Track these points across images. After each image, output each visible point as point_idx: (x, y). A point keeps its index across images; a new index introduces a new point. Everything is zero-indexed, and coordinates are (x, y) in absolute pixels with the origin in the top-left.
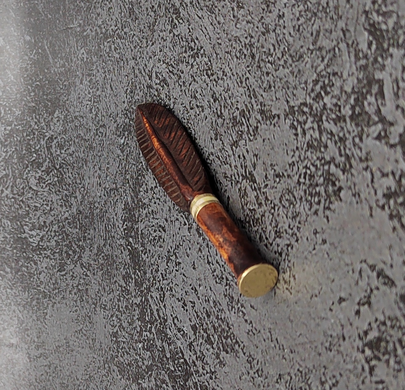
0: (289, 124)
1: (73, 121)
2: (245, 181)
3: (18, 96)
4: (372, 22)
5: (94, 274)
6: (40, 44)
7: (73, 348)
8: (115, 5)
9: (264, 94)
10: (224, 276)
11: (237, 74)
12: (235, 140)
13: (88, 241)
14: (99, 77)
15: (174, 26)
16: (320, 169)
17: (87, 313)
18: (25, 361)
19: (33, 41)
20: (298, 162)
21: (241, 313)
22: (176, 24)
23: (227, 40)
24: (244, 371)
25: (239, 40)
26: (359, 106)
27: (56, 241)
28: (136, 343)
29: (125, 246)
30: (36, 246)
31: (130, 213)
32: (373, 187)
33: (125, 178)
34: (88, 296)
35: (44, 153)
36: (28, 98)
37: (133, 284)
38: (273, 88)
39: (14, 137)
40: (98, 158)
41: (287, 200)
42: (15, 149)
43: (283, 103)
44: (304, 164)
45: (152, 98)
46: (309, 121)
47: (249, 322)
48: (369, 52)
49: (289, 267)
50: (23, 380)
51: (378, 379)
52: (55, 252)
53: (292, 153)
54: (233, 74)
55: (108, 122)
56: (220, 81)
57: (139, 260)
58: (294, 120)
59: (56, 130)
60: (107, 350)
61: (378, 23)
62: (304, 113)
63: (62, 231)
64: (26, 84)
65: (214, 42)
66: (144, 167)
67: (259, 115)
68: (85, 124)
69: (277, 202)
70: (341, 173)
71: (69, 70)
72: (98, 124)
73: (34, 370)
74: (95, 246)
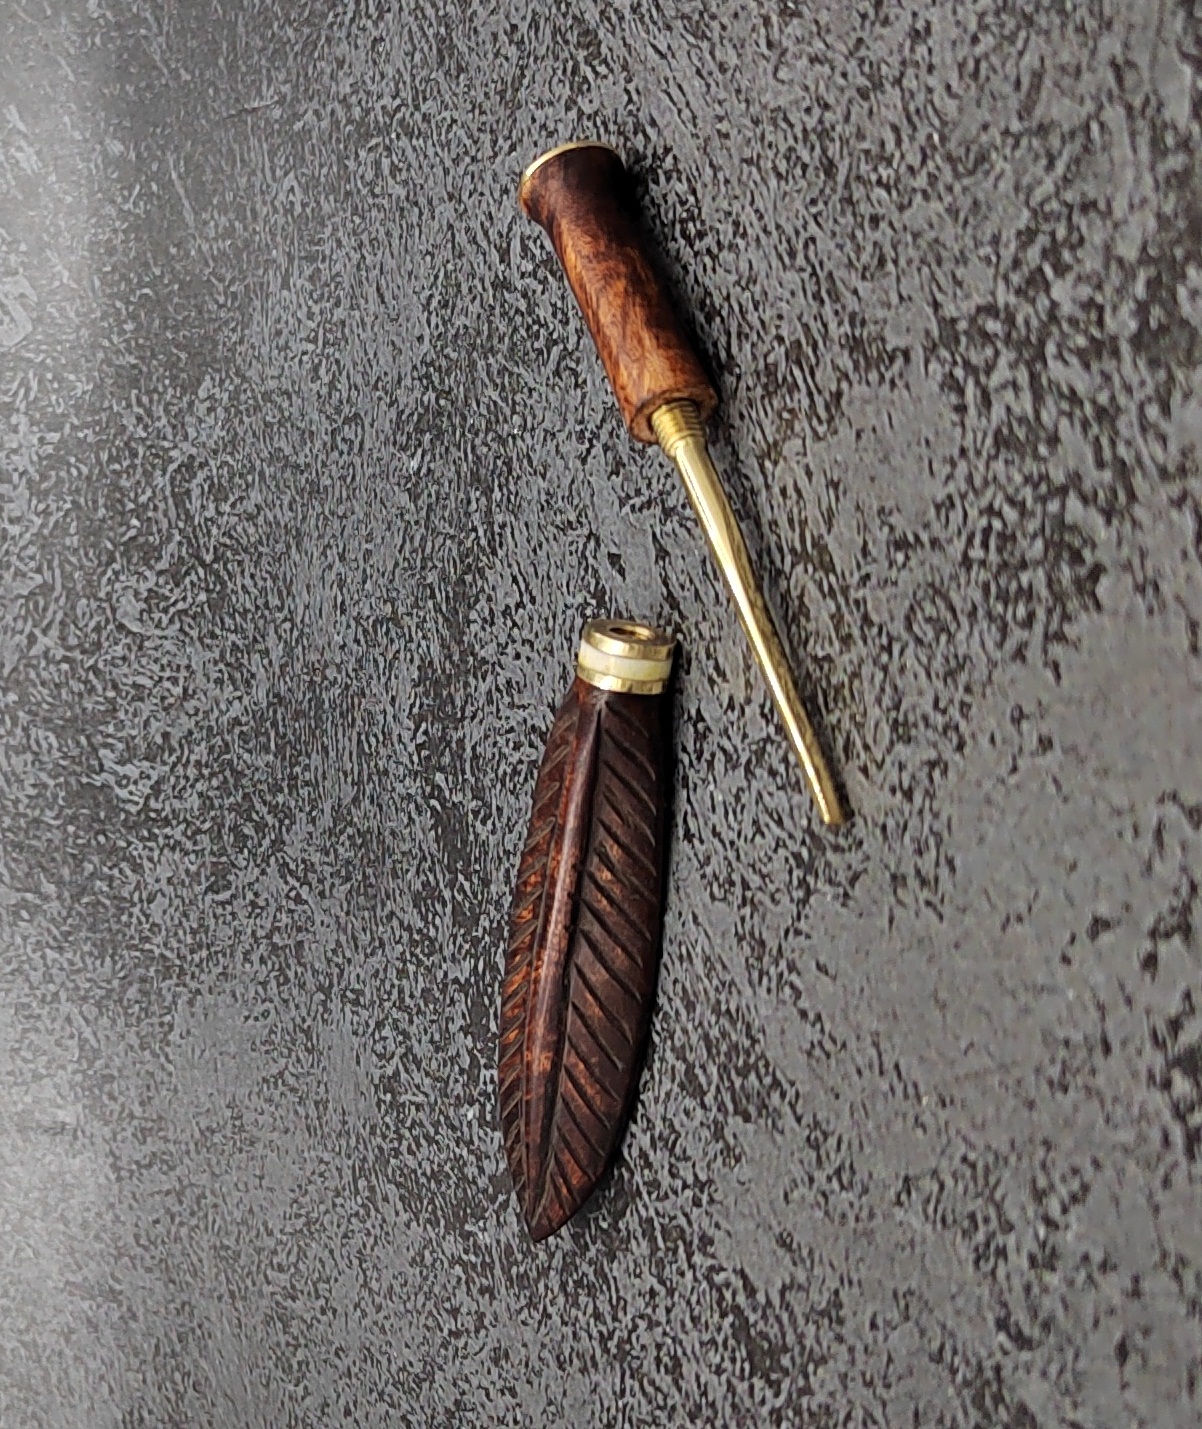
0: (939, 378)
1: (257, 408)
2: (800, 568)
3: (84, 333)
5: (322, 894)
6: (155, 167)
7: (256, 1132)
8: (393, 29)
9: (862, 287)
10: (736, 877)
11: (778, 227)
12: (771, 440)
13: (304, 792)
14: (343, 263)
15: (581, 87)
16: (1033, 514)
17: (298, 1020)
18: (102, 1180)
19: (133, 155)
20: (963, 496)
21: (787, 990)
22: (585, 79)
23: (748, 122)
24: (798, 1173)
25: (786, 119)
26: (1163, 305)
27: (200, 795)
28: (458, 1104)
29: (419, 800)
30: (139, 813)
31: (438, 695)
33: (423, 584)
34: (304, 965)
35: (164, 515)
36: (115, 339)
37: (448, 920)
38: (890, 266)
39: (69, 465)
40: (336, 524)
41: (928, 620)
42: (73, 502)
43: (920, 312)
44: (984, 503)
45: (511, 320)
46: (1003, 362)
47: (811, 1016)
48: (1195, 131)
49: (938, 836)
50: (97, 1237)
52: (199, 831)
53: (947, 469)
54: (765, 230)
55: (368, 406)
56: (724, 255)
57: (465, 842)
58: (955, 363)
59: (203, 438)
60: (365, 1133)
62: (987, 338)
63: (221, 764)
64: (110, 296)
65: (706, 129)
66: (483, 542)
67: (846, 353)
68: (296, 414)
69: (897, 627)
70: (1099, 520)
71: (247, 244)
72: (338, 411)
73: (131, 1207)
74: (327, 806)
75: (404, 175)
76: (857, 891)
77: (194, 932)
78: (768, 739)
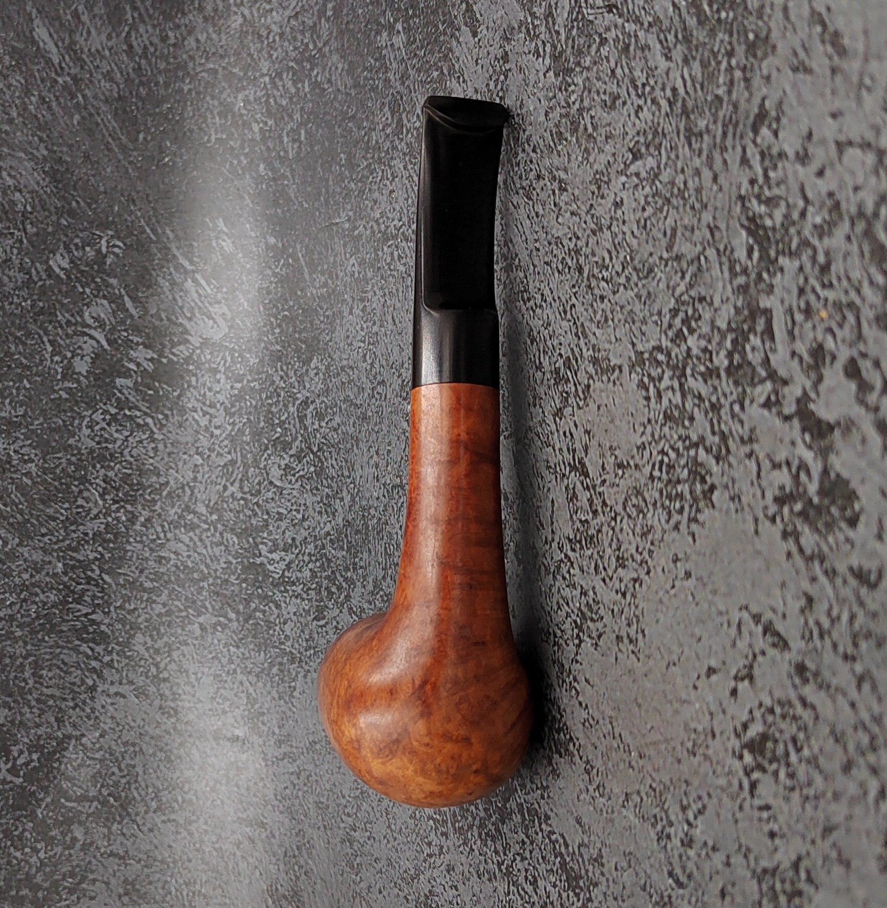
0: (636, 382)
1: (338, 374)
2: (573, 474)
3: (255, 333)
4: (751, 214)
6: (291, 251)
8: (399, 186)
9: (597, 332)
11: (559, 298)
12: (558, 407)
13: (360, 571)
14: (376, 303)
16: (683, 456)
18: (258, 766)
19: (280, 245)
20: (650, 444)
21: (574, 691)
23: (546, 244)
24: (582, 786)
25: (561, 243)
26: (739, 353)
27: (311, 570)
30: (280, 578)
32: (760, 486)
35: (294, 426)
36: (270, 337)
38: (610, 322)
39: (246, 400)
40: (374, 435)
41: (634, 506)
42: (248, 418)
43: (626, 347)
44: (660, 448)
46: (666, 376)
47: (584, 705)
48: (749, 263)
49: (637, 617)
50: (254, 795)
51: (761, 803)
52: (309, 589)
53: (642, 429)
55: (389, 377)
56: (538, 311)
58: (644, 375)
59: (313, 388)
61: (761, 217)
62: (659, 363)
63: (321, 555)
65: (531, 246)
67: (591, 365)
68: (356, 378)
69: (619, 508)
70: (714, 462)
71: (334, 291)
72: (375, 378)
73: (272, 780)
74: (370, 580)
75: (403, 261)
76: (601, 643)
77: (307, 641)
78: (561, 561)
